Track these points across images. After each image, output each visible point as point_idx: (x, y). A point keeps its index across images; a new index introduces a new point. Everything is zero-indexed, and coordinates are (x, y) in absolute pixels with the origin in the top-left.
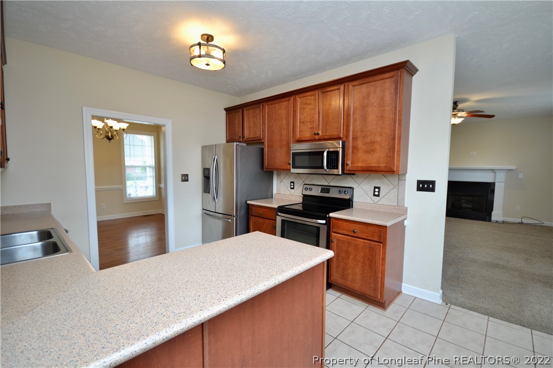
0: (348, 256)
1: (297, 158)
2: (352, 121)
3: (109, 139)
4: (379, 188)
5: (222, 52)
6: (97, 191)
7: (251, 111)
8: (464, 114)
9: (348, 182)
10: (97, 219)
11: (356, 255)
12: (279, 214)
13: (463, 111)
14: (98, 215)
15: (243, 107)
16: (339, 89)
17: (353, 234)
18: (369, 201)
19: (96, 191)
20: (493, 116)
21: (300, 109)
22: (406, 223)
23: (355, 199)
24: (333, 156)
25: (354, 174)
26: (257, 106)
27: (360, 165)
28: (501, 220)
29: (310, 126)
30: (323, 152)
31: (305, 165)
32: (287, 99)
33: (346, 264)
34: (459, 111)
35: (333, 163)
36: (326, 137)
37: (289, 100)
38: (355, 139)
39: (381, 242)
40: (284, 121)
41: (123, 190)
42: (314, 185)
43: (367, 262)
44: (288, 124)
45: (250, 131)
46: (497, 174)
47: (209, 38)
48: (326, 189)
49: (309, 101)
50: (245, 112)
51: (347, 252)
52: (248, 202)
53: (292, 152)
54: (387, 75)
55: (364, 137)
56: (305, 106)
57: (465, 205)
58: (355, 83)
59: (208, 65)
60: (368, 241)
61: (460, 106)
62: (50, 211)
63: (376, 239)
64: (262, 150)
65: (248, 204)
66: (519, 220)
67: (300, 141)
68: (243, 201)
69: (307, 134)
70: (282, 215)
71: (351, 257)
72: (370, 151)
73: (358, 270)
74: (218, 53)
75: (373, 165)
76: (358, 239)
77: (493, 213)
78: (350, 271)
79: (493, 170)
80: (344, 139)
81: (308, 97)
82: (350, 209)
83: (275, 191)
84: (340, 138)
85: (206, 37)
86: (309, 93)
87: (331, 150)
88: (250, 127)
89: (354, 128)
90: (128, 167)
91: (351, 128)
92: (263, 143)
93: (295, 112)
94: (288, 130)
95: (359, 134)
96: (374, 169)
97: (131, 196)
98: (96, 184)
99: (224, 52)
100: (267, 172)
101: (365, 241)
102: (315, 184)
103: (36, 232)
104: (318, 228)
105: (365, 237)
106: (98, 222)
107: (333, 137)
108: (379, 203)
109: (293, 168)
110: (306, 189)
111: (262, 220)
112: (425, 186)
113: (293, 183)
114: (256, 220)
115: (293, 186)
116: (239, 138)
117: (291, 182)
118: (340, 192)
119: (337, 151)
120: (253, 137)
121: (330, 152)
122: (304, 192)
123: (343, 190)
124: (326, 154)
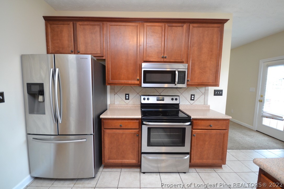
0: (205, 143)
1: (148, 75)
11: (210, 141)
12: (144, 123)
16: (182, 26)
17: (210, 128)
18: (188, 103)
24: (181, 74)
27: (196, 81)
29: (157, 51)
30: (175, 71)
32: (134, 24)
33: (203, 148)
35: (181, 80)
36: (171, 60)
38: (193, 63)
39: (226, 130)
42: (149, 96)
43: (218, 144)
45: (86, 46)
48: (161, 99)
51: (204, 141)
52: (102, 117)
53: (143, 69)
54: (216, 25)
55: (199, 63)
56: (153, 34)
58: (195, 25)
60: (219, 131)
63: (224, 128)
65: (101, 119)
70: (148, 123)
71: (207, 143)
73: (211, 150)
76: (212, 130)
78: (205, 152)
81: (156, 27)
84: (182, 62)
86: (157, 24)
87: (180, 70)
88: (86, 43)
91: (191, 56)
95: (196, 61)
101: (217, 131)
104: (184, 129)
105: (217, 128)
108: (194, 104)
109: (144, 83)
110: (144, 99)
111: (121, 131)
112: (218, 93)
113: (128, 95)
114: (113, 132)
115: (128, 97)
116: (70, 52)
117: (126, 95)
118: (172, 99)
119: (185, 71)
120: (90, 53)
121: (179, 72)
122: (143, 102)
123: (174, 98)
124: (177, 72)
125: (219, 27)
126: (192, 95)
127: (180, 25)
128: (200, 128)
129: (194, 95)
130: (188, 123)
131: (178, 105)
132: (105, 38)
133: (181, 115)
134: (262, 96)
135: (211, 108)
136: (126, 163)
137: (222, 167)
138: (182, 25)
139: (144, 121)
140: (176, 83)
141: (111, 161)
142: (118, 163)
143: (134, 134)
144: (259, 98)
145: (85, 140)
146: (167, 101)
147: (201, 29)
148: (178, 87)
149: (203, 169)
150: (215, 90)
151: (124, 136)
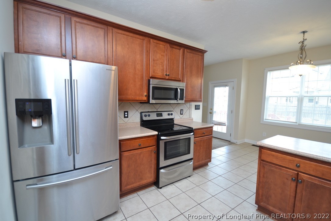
1: (155, 91)
9: (166, 108)
11: (203, 145)
16: (180, 50)
24: (181, 92)
27: (189, 98)
35: (181, 96)
36: (172, 79)
42: (149, 112)
44: (142, 60)
48: (159, 115)
53: (152, 85)
67: (153, 78)
69: (160, 74)
73: (204, 153)
76: (205, 137)
78: (201, 156)
84: (180, 81)
91: (186, 76)
94: (142, 65)
101: (207, 137)
104: (190, 138)
105: (207, 135)
107: (177, 79)
108: (183, 118)
109: (152, 99)
110: (146, 116)
111: (139, 151)
112: (197, 108)
113: (127, 112)
114: (131, 153)
115: (127, 114)
116: (60, 55)
117: (125, 112)
118: (169, 114)
119: (183, 89)
120: (91, 61)
121: (180, 89)
122: (145, 119)
123: (170, 113)
124: (179, 90)
125: (202, 56)
126: (181, 110)
127: (178, 48)
128: (198, 136)
129: (183, 110)
130: (192, 134)
131: (172, 120)
132: (110, 45)
133: (176, 128)
134: (212, 109)
135: (194, 120)
136: (144, 184)
137: (208, 165)
138: (180, 48)
139: (162, 136)
140: (178, 99)
141: (129, 187)
142: (137, 186)
143: (152, 151)
144: (209, 111)
145: (112, 167)
146: (165, 116)
147: (192, 54)
148: (179, 103)
149: (198, 170)
150: (195, 105)
151: (142, 155)
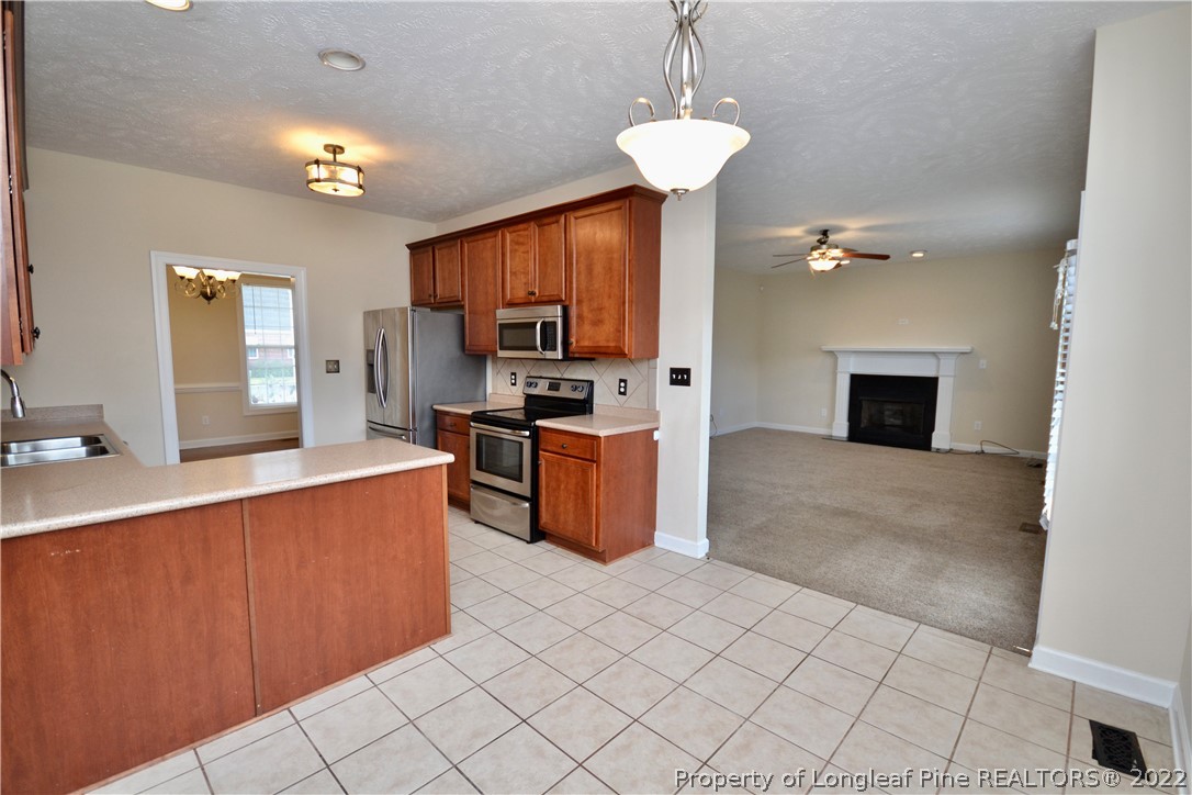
0: (559, 486)
1: (505, 332)
2: (575, 275)
3: (208, 298)
4: (625, 381)
5: (355, 172)
6: (178, 393)
7: (445, 251)
8: (837, 253)
9: (580, 372)
10: (180, 445)
11: (567, 483)
12: (472, 424)
13: (837, 247)
14: (181, 438)
15: (436, 243)
16: (557, 222)
17: (560, 451)
18: (613, 402)
19: (176, 394)
20: (886, 257)
21: (511, 252)
22: (657, 435)
23: (596, 400)
24: (548, 328)
25: (593, 359)
26: (452, 242)
27: (586, 344)
28: (948, 448)
29: (524, 280)
30: (536, 323)
31: (525, 345)
32: (492, 234)
33: (557, 498)
34: (830, 247)
35: (548, 343)
36: (545, 299)
37: (495, 236)
38: (579, 302)
39: (594, 462)
40: (490, 271)
41: (242, 391)
42: (541, 377)
43: (580, 493)
44: (495, 276)
45: (444, 284)
46: (942, 361)
47: (336, 150)
48: (554, 386)
49: (521, 240)
50: (437, 251)
51: (558, 480)
52: (435, 407)
53: (498, 322)
54: (613, 205)
55: (590, 300)
56: (517, 247)
57: (892, 421)
58: (578, 214)
59: (336, 190)
60: (580, 461)
61: (832, 238)
62: (102, 417)
63: (588, 457)
64: (463, 317)
65: (436, 410)
66: (977, 448)
67: (511, 305)
68: (427, 405)
69: (521, 294)
70: (478, 425)
71: (562, 487)
72: (597, 323)
73: (570, 506)
74: (350, 175)
75: (601, 344)
76: (569, 459)
77: (934, 434)
78: (561, 509)
79: (934, 354)
80: (567, 303)
81: (521, 233)
82: (588, 416)
83: (489, 390)
84: (559, 301)
85: (331, 149)
86: (521, 226)
87: (547, 320)
88: (444, 279)
89: (577, 284)
90: (254, 348)
91: (574, 286)
92: (462, 307)
93: (503, 255)
94: (496, 285)
95: (584, 295)
96: (603, 350)
97: (259, 403)
98: (176, 381)
99: (359, 170)
100: (475, 357)
101: (577, 460)
102: (544, 375)
103: (79, 439)
104: (521, 444)
105: (577, 455)
106: (181, 451)
107: (552, 298)
109: (500, 349)
110: (529, 384)
112: (679, 377)
113: (515, 374)
115: (515, 379)
117: (512, 374)
118: (572, 388)
119: (555, 323)
121: (546, 323)
122: (526, 390)
123: (578, 386)
124: (539, 326)
125: (620, 208)
126: (621, 381)
128: (550, 449)
130: (527, 433)
140: (539, 349)
147: (589, 219)
150: (671, 370)
151: (457, 445)
